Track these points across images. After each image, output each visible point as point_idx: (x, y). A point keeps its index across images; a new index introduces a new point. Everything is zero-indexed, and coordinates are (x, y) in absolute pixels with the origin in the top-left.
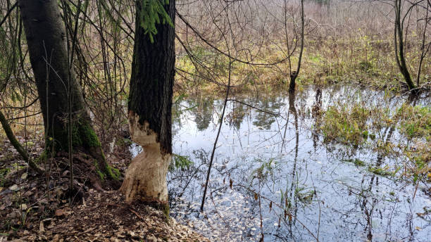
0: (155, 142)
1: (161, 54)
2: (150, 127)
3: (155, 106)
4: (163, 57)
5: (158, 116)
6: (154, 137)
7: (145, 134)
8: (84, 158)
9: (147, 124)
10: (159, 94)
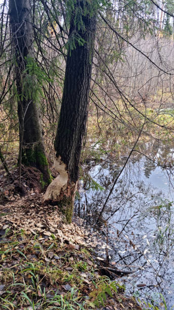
0: (64, 170)
1: (73, 113)
2: (62, 160)
3: (66, 147)
4: (74, 116)
5: (67, 153)
6: (64, 166)
7: (59, 164)
8: (35, 171)
9: (60, 158)
10: (70, 139)
